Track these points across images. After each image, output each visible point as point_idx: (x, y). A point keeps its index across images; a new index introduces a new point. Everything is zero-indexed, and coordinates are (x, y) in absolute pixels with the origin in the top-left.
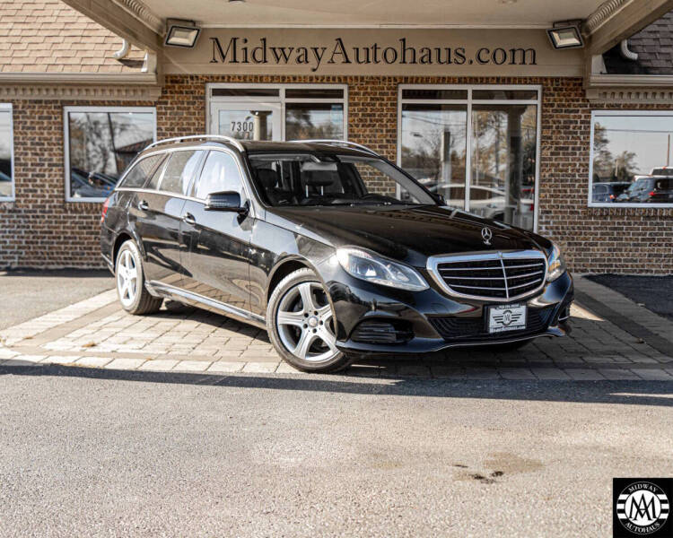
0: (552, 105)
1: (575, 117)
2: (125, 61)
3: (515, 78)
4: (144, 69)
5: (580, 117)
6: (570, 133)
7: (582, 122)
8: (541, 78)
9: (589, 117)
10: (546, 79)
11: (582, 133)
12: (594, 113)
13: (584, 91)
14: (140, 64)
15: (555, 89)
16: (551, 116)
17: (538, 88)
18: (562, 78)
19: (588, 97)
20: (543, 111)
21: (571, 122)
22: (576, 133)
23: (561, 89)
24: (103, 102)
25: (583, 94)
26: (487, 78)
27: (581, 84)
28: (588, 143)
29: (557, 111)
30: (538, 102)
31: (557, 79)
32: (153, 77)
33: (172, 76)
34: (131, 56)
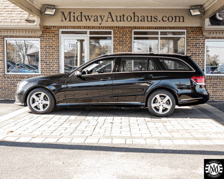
0: (190, 37)
1: (199, 41)
2: (28, 21)
3: (176, 27)
4: (35, 24)
5: (201, 42)
6: (197, 48)
7: (202, 44)
8: (186, 27)
9: (204, 41)
10: (188, 27)
11: (202, 48)
12: (206, 40)
13: (202, 32)
14: (34, 22)
15: (191, 31)
16: (190, 41)
17: (185, 31)
18: (194, 27)
19: (204, 34)
20: (187, 39)
21: (198, 44)
22: (199, 48)
23: (194, 31)
24: (20, 36)
25: (202, 33)
26: (166, 27)
27: (201, 29)
28: (204, 52)
29: (192, 39)
30: (185, 36)
31: (192, 27)
32: (39, 27)
33: (46, 26)
34: (30, 19)
